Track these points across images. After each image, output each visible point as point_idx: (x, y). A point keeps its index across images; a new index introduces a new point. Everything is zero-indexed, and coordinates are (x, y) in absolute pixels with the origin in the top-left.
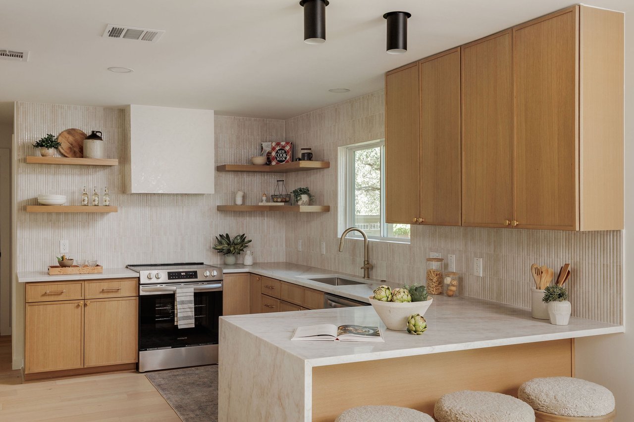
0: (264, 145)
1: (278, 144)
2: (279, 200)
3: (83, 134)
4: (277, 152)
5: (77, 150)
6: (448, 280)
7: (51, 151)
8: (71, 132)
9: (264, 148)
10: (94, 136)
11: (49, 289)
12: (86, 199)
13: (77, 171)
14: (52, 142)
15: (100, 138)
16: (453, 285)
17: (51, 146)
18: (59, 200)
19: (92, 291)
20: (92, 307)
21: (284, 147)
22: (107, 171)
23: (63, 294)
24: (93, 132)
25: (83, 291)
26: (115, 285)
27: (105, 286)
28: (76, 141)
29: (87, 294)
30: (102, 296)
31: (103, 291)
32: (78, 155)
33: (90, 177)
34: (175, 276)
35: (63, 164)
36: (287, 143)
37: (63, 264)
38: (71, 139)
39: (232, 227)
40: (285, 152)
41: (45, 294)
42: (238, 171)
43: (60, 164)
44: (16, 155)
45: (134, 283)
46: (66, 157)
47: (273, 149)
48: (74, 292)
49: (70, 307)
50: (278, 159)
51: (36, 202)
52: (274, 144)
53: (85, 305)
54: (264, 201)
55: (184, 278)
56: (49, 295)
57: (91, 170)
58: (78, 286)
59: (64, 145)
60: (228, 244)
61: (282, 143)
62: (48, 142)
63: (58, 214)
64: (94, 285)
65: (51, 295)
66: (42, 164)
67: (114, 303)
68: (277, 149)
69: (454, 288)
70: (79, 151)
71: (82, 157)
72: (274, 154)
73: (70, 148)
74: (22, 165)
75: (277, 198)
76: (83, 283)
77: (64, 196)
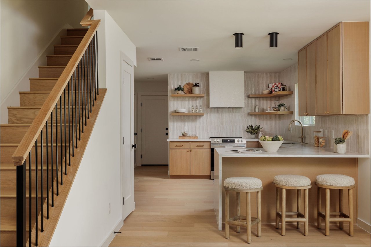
0: (270, 85)
1: (275, 84)
2: (276, 110)
3: (193, 84)
4: (275, 88)
5: (190, 91)
6: (321, 140)
7: (180, 92)
8: (188, 84)
9: (269, 86)
10: (196, 85)
11: (178, 144)
12: (193, 110)
13: (190, 99)
14: (180, 88)
15: (198, 86)
16: (323, 143)
17: (180, 90)
18: (183, 110)
19: (193, 145)
20: (193, 152)
21: (278, 85)
22: (202, 99)
23: (183, 146)
24: (196, 83)
25: (190, 145)
26: (201, 144)
27: (198, 144)
28: (190, 87)
29: (191, 147)
30: (197, 148)
31: (197, 146)
32: (191, 93)
33: (195, 102)
34: (225, 141)
35: (185, 97)
36: (279, 84)
37: (184, 135)
38: (188, 87)
39: (254, 122)
40: (278, 88)
41: (176, 146)
42: (258, 97)
43: (184, 97)
44: (169, 94)
45: (209, 143)
46: (186, 94)
47: (273, 86)
48: (186, 145)
49: (185, 151)
50: (275, 91)
51: (175, 112)
52: (273, 84)
53: (191, 151)
54: (269, 110)
55: (229, 142)
56: (177, 146)
57: (196, 99)
58: (188, 143)
59: (186, 89)
60: (252, 129)
61: (277, 84)
62: (179, 89)
63: (184, 116)
64: (194, 143)
65: (178, 146)
66: (178, 97)
67: (201, 151)
68: (275, 86)
69: (323, 144)
70: (191, 91)
71: (192, 94)
72: (273, 89)
73: (188, 90)
74: (171, 98)
75: (275, 109)
76: (190, 142)
77: (185, 109)
